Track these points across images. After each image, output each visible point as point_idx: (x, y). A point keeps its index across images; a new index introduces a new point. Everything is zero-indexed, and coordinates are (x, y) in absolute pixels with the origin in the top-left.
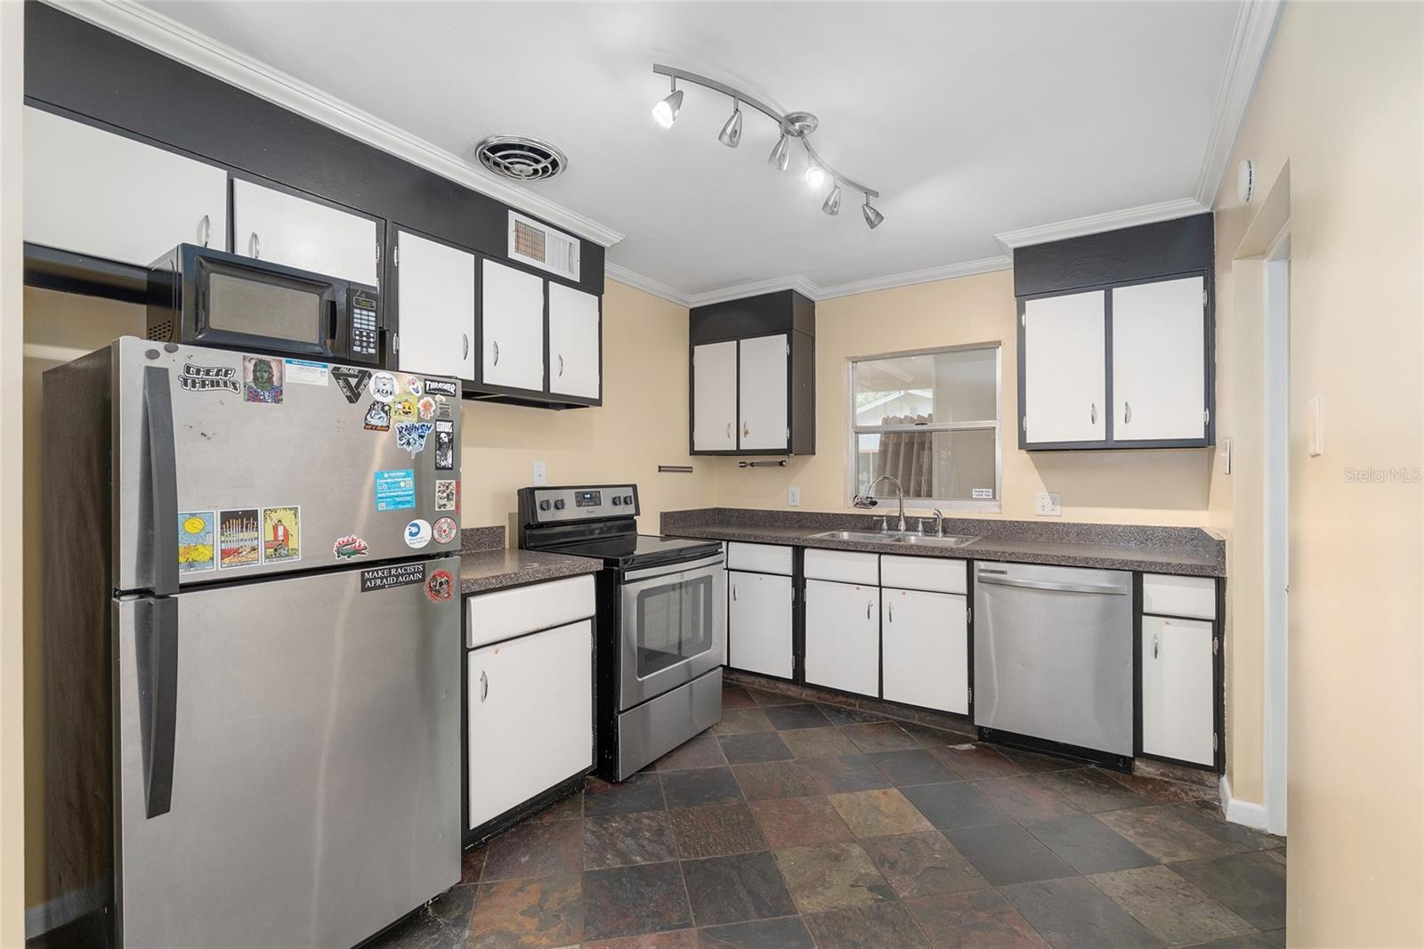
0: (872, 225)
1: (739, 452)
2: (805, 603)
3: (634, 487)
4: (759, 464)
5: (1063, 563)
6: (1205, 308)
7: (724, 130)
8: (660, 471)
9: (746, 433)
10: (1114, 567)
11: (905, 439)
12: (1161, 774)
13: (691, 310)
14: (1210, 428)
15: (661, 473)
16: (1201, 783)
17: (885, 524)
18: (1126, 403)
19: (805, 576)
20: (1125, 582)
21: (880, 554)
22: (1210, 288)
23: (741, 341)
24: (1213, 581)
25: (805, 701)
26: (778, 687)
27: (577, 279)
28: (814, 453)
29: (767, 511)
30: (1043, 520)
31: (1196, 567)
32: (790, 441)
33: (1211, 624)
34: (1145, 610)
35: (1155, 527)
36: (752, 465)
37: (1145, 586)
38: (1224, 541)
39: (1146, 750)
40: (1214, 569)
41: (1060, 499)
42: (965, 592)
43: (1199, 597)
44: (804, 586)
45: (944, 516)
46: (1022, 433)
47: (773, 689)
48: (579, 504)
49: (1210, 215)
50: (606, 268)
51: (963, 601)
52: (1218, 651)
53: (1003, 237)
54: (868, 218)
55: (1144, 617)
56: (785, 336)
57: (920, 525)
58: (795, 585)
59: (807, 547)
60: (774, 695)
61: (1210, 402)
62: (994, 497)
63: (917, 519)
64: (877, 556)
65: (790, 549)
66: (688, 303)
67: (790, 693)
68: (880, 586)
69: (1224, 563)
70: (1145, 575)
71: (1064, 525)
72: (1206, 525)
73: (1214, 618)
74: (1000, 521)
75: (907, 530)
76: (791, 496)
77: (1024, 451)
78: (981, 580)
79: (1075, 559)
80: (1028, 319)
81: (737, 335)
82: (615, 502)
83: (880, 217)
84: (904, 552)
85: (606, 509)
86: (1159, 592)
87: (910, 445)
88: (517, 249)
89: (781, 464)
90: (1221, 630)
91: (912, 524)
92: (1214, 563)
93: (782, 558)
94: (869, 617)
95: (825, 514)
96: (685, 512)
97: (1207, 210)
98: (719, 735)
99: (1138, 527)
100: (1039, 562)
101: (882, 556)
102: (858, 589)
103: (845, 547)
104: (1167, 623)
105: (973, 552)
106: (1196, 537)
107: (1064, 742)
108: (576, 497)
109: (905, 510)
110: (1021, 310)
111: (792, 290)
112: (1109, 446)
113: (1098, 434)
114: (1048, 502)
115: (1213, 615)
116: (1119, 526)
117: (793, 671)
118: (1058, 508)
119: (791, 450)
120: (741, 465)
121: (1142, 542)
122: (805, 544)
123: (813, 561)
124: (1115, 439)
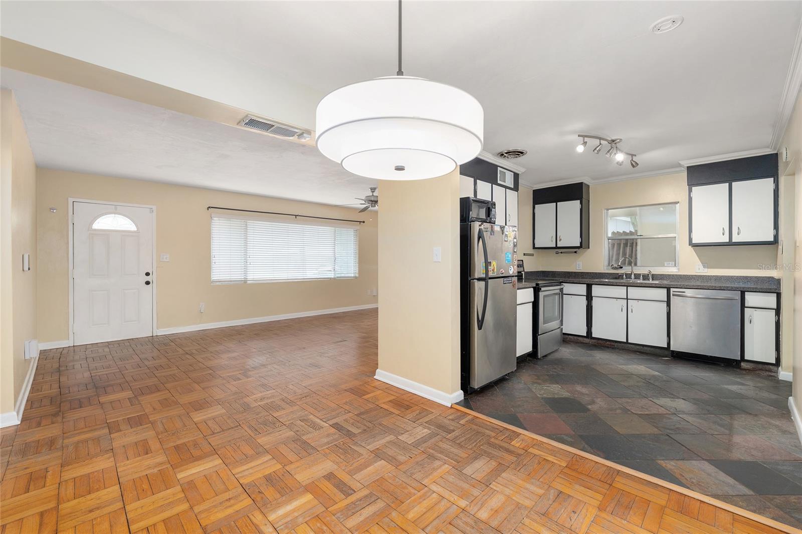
0: (633, 166)
1: (556, 248)
2: (592, 306)
3: (522, 261)
4: (564, 252)
6: (774, 190)
7: (596, 149)
8: (526, 254)
9: (560, 240)
10: (733, 290)
11: (623, 242)
12: (753, 367)
13: (534, 191)
14: (776, 237)
17: (625, 276)
18: (738, 228)
19: (593, 295)
20: (737, 295)
21: (627, 286)
22: (777, 183)
23: (558, 203)
24: (775, 294)
25: (591, 343)
26: (578, 339)
27: (513, 187)
28: (589, 248)
29: (566, 272)
30: (699, 274)
31: (769, 289)
32: (581, 243)
33: (774, 310)
34: (746, 306)
35: (752, 276)
36: (561, 253)
37: (746, 296)
38: (781, 280)
39: (746, 358)
40: (776, 289)
41: (706, 265)
42: (666, 300)
43: (770, 300)
44: (592, 299)
45: (652, 273)
46: (690, 239)
49: (777, 154)
50: (519, 182)
51: (665, 304)
52: (778, 320)
53: (682, 163)
54: (632, 164)
55: (745, 309)
56: (579, 201)
57: (641, 277)
58: (587, 299)
59: (593, 284)
61: (776, 226)
62: (675, 265)
63: (640, 274)
64: (626, 287)
65: (585, 285)
66: (533, 188)
67: (585, 341)
68: (627, 299)
69: (781, 288)
70: (746, 293)
71: (709, 276)
72: (775, 275)
73: (776, 308)
74: (678, 275)
75: (635, 279)
76: (578, 266)
77: (690, 247)
78: (673, 295)
80: (693, 195)
81: (557, 200)
83: (637, 164)
86: (752, 299)
87: (626, 245)
88: (500, 180)
89: (576, 252)
90: (779, 313)
91: (637, 276)
92: (775, 287)
93: (582, 289)
94: (622, 311)
95: (594, 273)
96: (532, 272)
97: (776, 152)
99: (743, 276)
101: (628, 288)
102: (617, 300)
104: (756, 311)
105: (670, 285)
106: (771, 279)
107: (710, 355)
109: (634, 271)
110: (690, 191)
111: (582, 183)
112: (730, 244)
113: (726, 239)
114: (701, 267)
115: (775, 307)
116: (735, 276)
117: (587, 333)
118: (706, 270)
119: (581, 247)
120: (557, 253)
121: (745, 283)
122: (593, 283)
123: (596, 290)
124: (733, 241)
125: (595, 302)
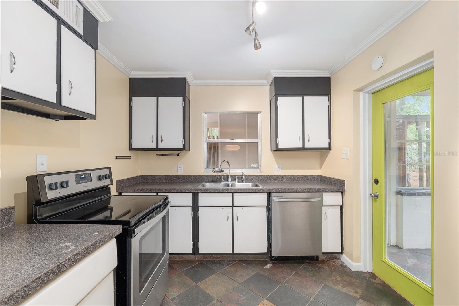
1: (158, 149)
2: (198, 218)
3: (109, 168)
4: (166, 155)
5: (301, 191)
6: (328, 107)
8: (116, 158)
9: (162, 141)
10: (316, 191)
12: (326, 258)
13: (130, 79)
14: (330, 144)
15: (117, 160)
16: (336, 258)
17: (223, 179)
18: (309, 135)
19: (199, 206)
22: (330, 101)
23: (159, 98)
24: (341, 193)
25: (198, 261)
26: (183, 258)
27: (81, 32)
28: (190, 150)
29: (167, 176)
30: (277, 175)
32: (184, 145)
33: (340, 207)
34: (323, 204)
35: (308, 175)
36: (163, 155)
37: (323, 196)
38: (345, 180)
40: (342, 189)
41: (281, 167)
42: (266, 205)
44: (198, 210)
45: (245, 175)
46: (277, 145)
47: (181, 259)
48: (78, 183)
49: (330, 78)
52: (342, 215)
53: (272, 72)
55: (322, 207)
56: (182, 97)
57: (237, 179)
58: (193, 210)
59: (199, 193)
60: (182, 262)
61: (330, 136)
62: (258, 167)
63: (235, 176)
64: (231, 194)
65: (190, 194)
66: (129, 75)
67: (190, 259)
68: (233, 206)
69: (345, 187)
70: (324, 193)
71: (283, 176)
73: (341, 205)
74: (263, 176)
75: (231, 181)
76: (179, 169)
79: (304, 189)
80: (279, 103)
81: (157, 94)
82: (99, 178)
84: (244, 191)
85: (94, 184)
89: (178, 155)
90: (342, 208)
91: (234, 178)
93: (187, 199)
94: (228, 220)
95: (195, 176)
96: (128, 179)
97: (329, 76)
98: (170, 298)
100: (293, 191)
101: (234, 194)
102: (223, 208)
103: (219, 191)
104: (329, 208)
105: (270, 189)
106: (319, 178)
108: (76, 178)
110: (276, 100)
111: (185, 78)
112: (304, 149)
113: (300, 145)
114: (277, 168)
116: (299, 175)
117: (193, 249)
118: (280, 170)
119: (184, 149)
120: (158, 155)
121: (305, 180)
122: (200, 191)
123: (203, 198)
124: (305, 147)
125: (202, 213)
